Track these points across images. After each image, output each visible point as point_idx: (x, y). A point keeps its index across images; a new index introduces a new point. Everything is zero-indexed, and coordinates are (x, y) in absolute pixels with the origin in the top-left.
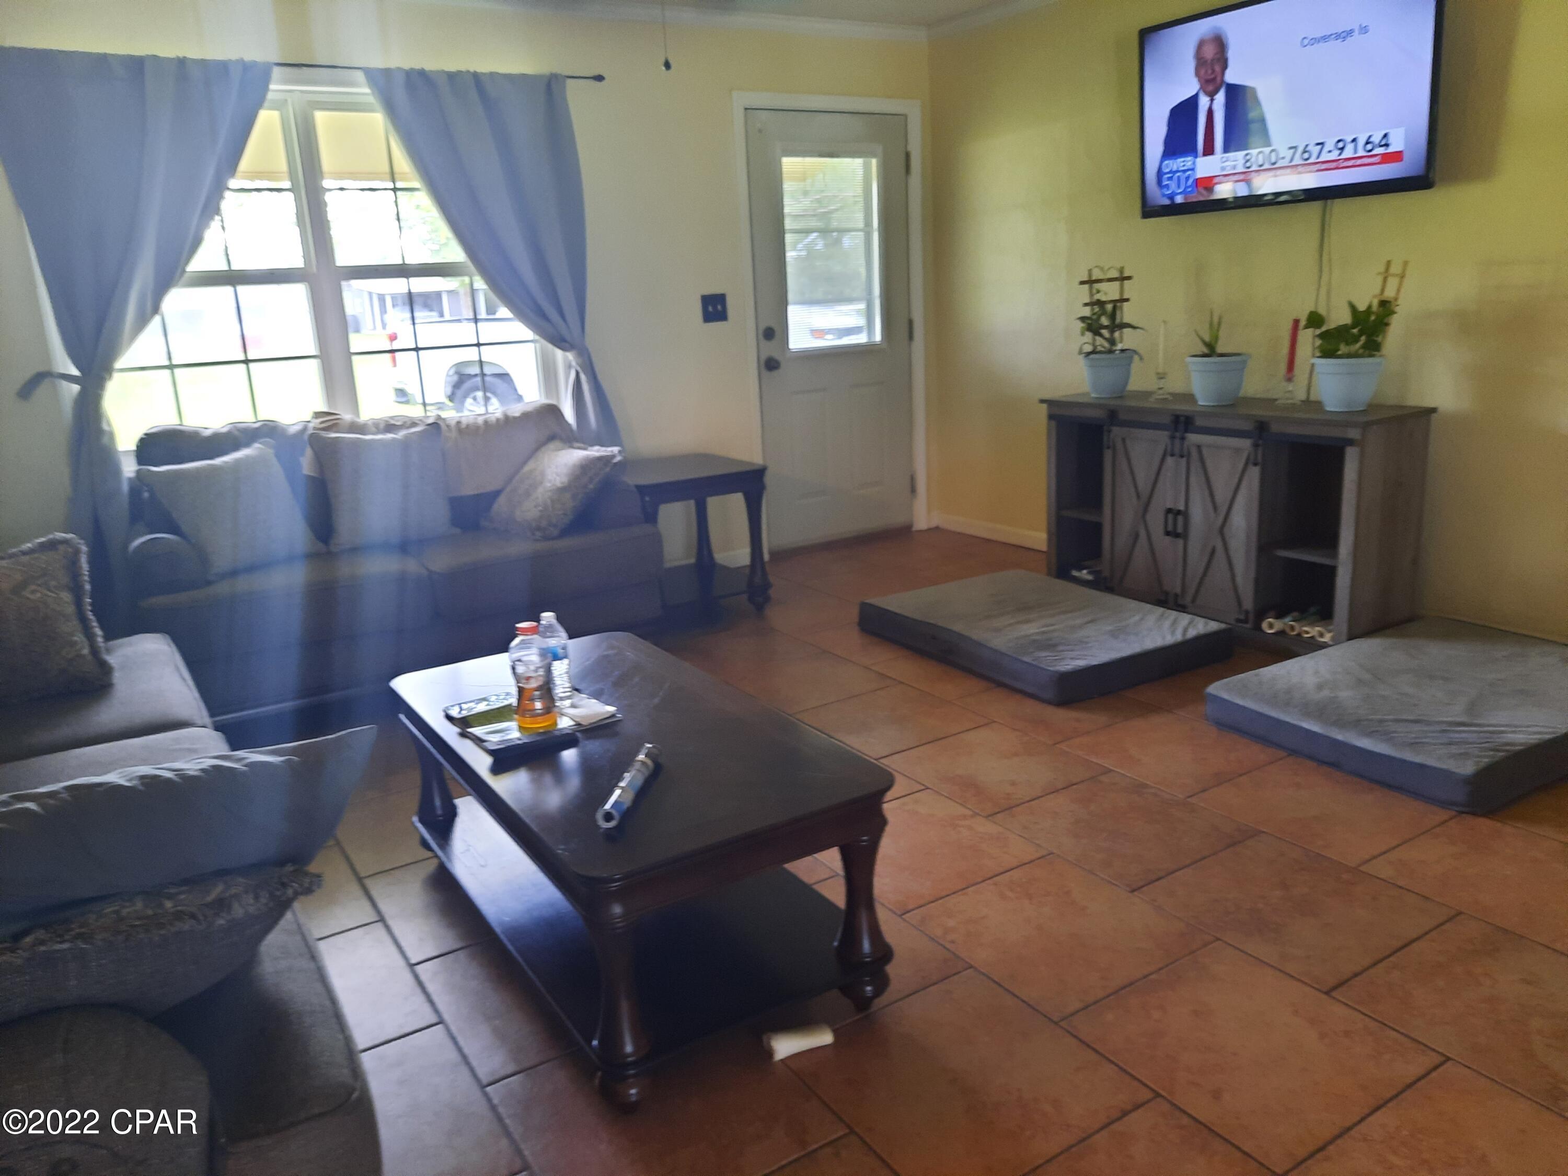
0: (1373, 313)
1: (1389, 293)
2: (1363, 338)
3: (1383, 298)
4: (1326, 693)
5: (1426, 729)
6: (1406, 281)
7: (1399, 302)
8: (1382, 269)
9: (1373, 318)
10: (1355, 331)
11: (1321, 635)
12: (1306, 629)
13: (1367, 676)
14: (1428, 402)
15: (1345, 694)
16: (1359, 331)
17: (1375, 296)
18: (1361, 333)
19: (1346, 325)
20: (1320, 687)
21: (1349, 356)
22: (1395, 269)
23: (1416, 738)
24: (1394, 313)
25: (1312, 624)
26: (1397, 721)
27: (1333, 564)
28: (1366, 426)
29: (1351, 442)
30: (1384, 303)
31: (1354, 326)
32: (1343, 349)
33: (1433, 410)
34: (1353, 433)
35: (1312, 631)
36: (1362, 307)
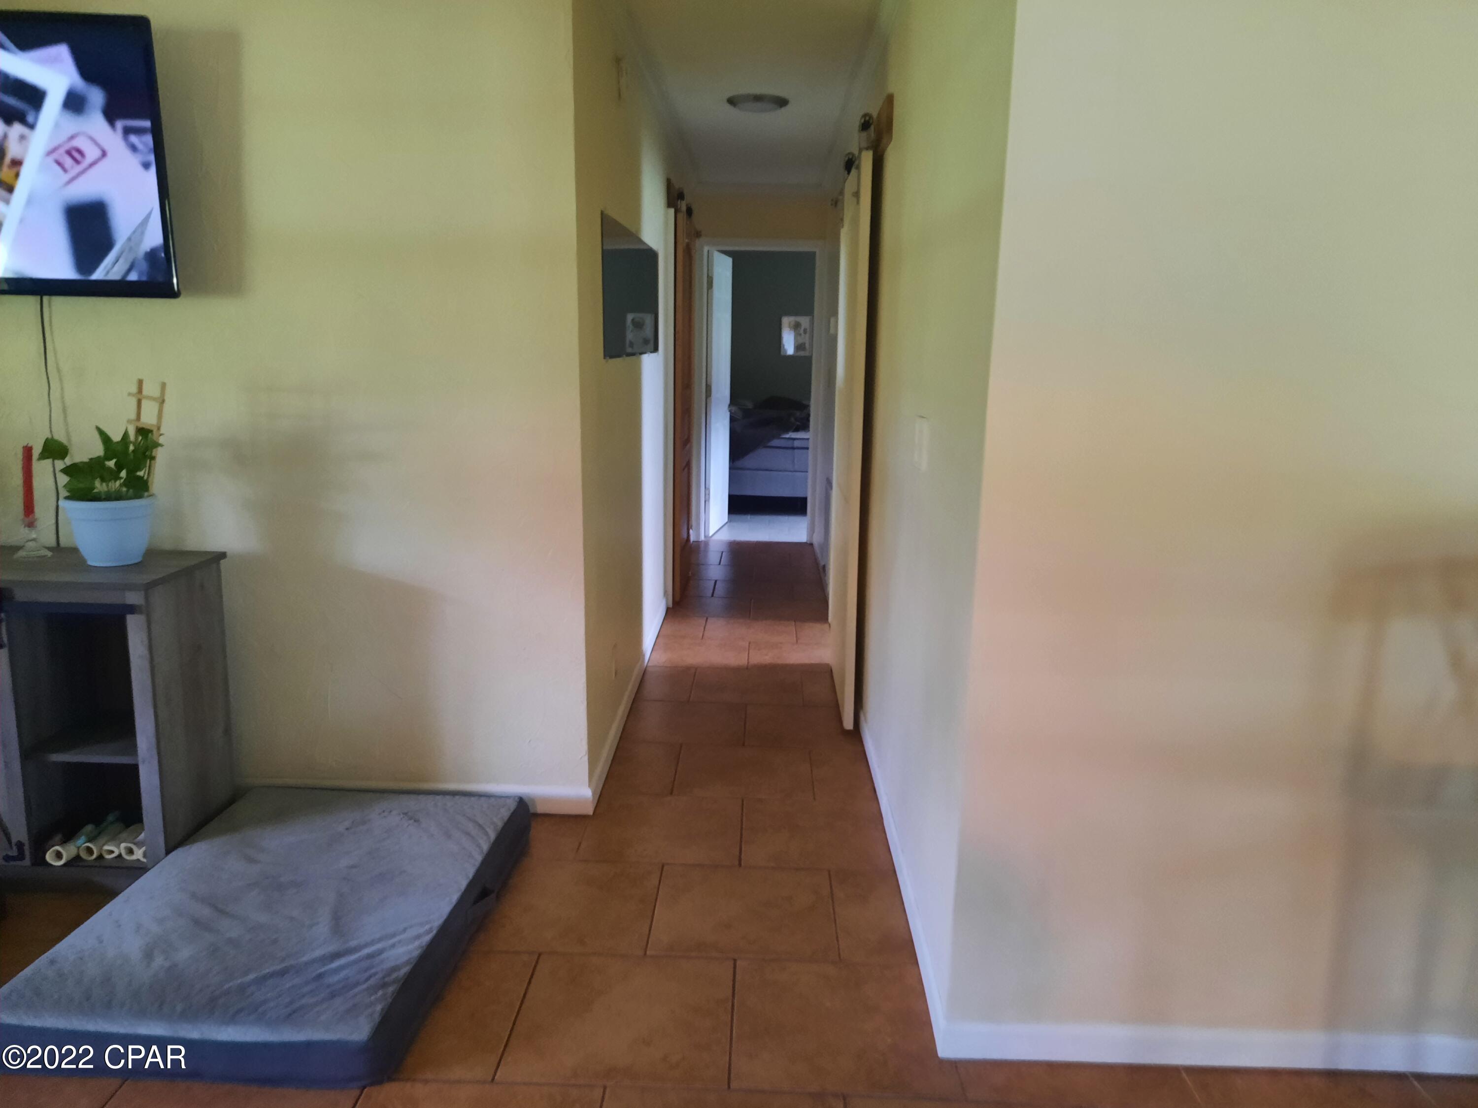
0: (131, 442)
1: (149, 418)
2: (123, 474)
3: (140, 426)
4: (159, 961)
5: (297, 981)
6: (167, 407)
7: (162, 431)
8: (134, 389)
9: (131, 448)
10: (111, 464)
11: (130, 851)
12: (106, 848)
13: (206, 912)
14: (214, 543)
15: (184, 954)
16: (116, 464)
17: (129, 421)
18: (119, 467)
19: (99, 457)
20: (148, 955)
21: (109, 497)
22: (151, 389)
23: (291, 1003)
24: (157, 445)
25: (115, 838)
26: (261, 981)
27: (134, 762)
28: (148, 588)
29: (132, 609)
30: (143, 432)
31: (108, 457)
32: (99, 486)
33: (223, 555)
34: (133, 598)
35: (114, 849)
36: (116, 437)
